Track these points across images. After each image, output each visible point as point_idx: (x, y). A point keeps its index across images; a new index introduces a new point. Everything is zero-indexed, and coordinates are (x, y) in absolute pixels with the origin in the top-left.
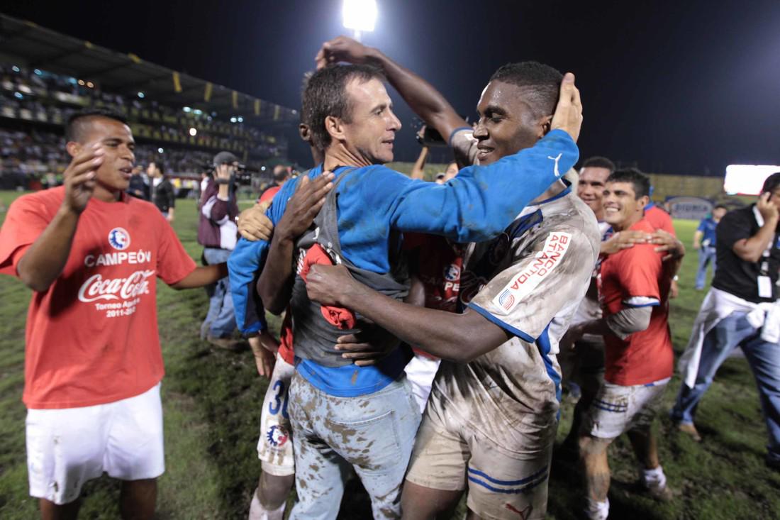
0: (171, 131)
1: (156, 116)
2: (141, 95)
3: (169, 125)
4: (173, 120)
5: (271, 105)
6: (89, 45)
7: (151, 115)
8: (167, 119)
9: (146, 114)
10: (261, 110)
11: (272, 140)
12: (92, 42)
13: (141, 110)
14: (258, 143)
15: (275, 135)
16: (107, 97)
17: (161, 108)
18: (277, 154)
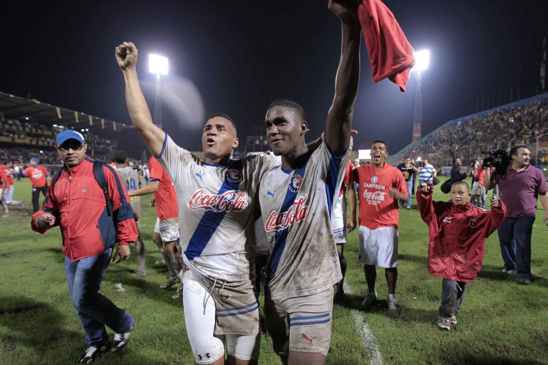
0: (48, 140)
1: (39, 131)
2: (27, 119)
3: (46, 137)
4: (49, 133)
5: (111, 122)
6: (11, 96)
7: (37, 131)
8: (46, 133)
9: (34, 131)
10: (105, 124)
11: (108, 142)
12: (13, 94)
13: (30, 129)
14: (99, 144)
15: (110, 138)
16: (10, 122)
17: (41, 126)
18: (111, 150)
